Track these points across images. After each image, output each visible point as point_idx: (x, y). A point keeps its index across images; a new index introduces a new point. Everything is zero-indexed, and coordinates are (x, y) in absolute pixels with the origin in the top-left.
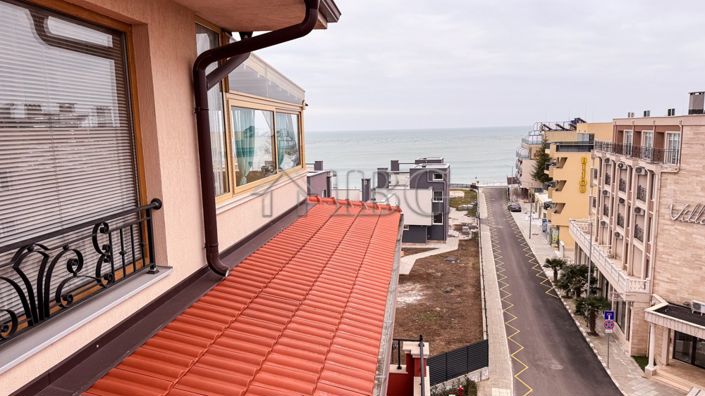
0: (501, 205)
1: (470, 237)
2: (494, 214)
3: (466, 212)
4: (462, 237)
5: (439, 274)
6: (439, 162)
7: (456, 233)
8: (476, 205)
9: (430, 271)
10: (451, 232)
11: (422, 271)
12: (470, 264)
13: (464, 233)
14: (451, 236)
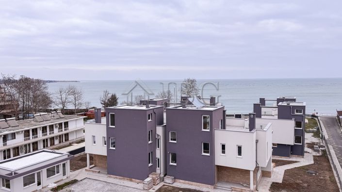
0: (336, 130)
1: (320, 154)
2: (333, 136)
3: (312, 134)
4: (315, 154)
5: (306, 185)
6: (294, 100)
7: (309, 150)
8: (318, 129)
9: (298, 181)
10: (306, 149)
11: (292, 180)
12: (327, 178)
13: (315, 151)
14: (306, 152)
